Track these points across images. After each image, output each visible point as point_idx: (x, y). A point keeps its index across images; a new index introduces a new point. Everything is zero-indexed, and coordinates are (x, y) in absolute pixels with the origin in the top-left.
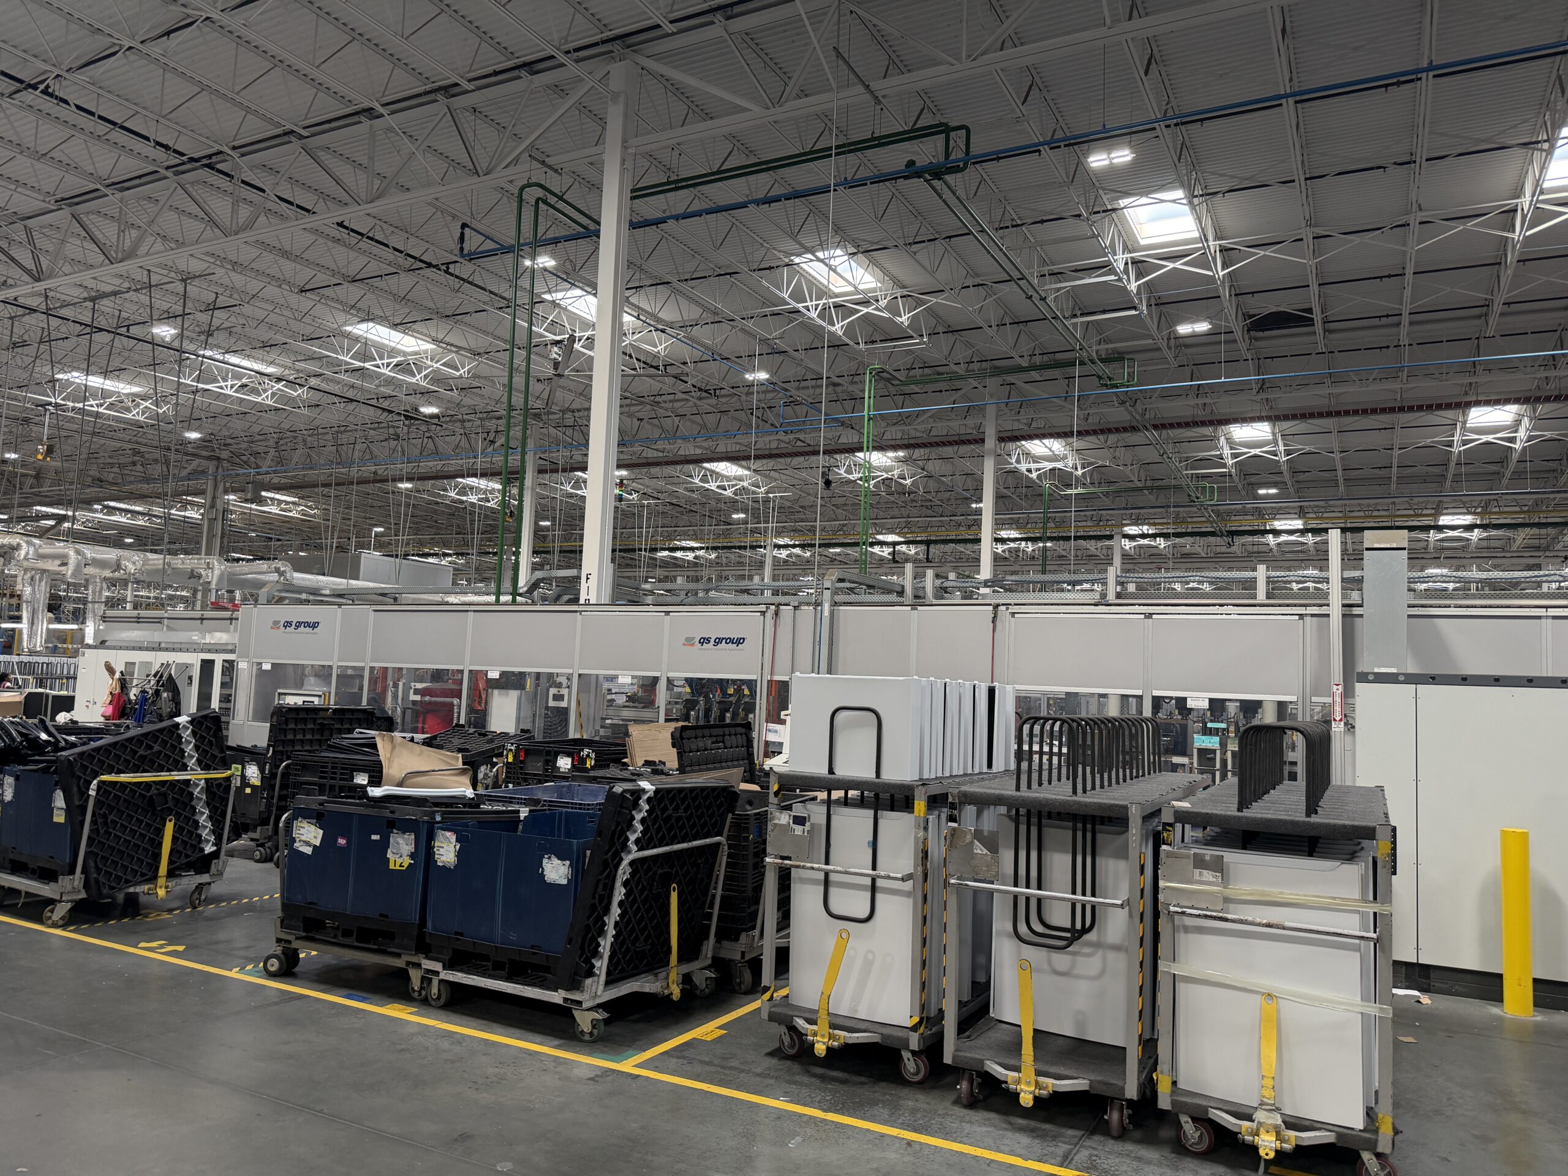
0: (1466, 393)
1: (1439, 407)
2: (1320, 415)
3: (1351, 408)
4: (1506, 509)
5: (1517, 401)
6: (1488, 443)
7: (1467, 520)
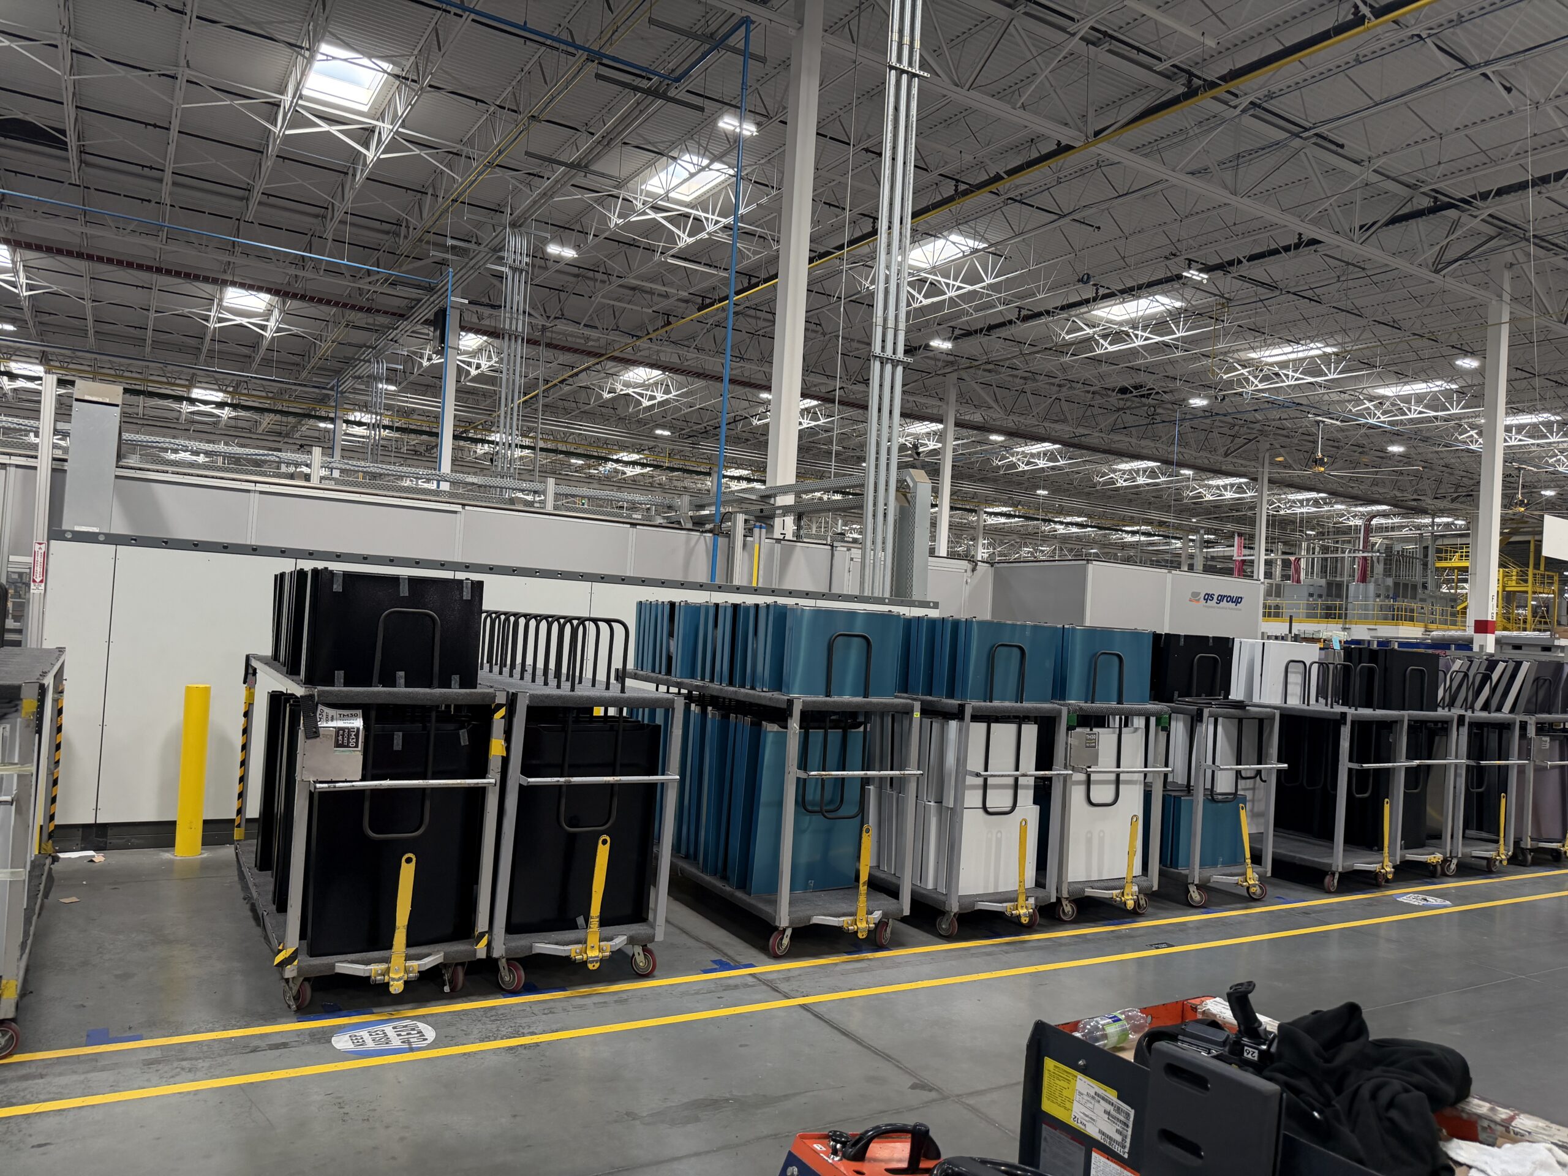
0: (225, 272)
1: (197, 278)
2: (70, 254)
3: (106, 255)
4: (254, 393)
5: (269, 291)
6: (241, 326)
7: (218, 397)
